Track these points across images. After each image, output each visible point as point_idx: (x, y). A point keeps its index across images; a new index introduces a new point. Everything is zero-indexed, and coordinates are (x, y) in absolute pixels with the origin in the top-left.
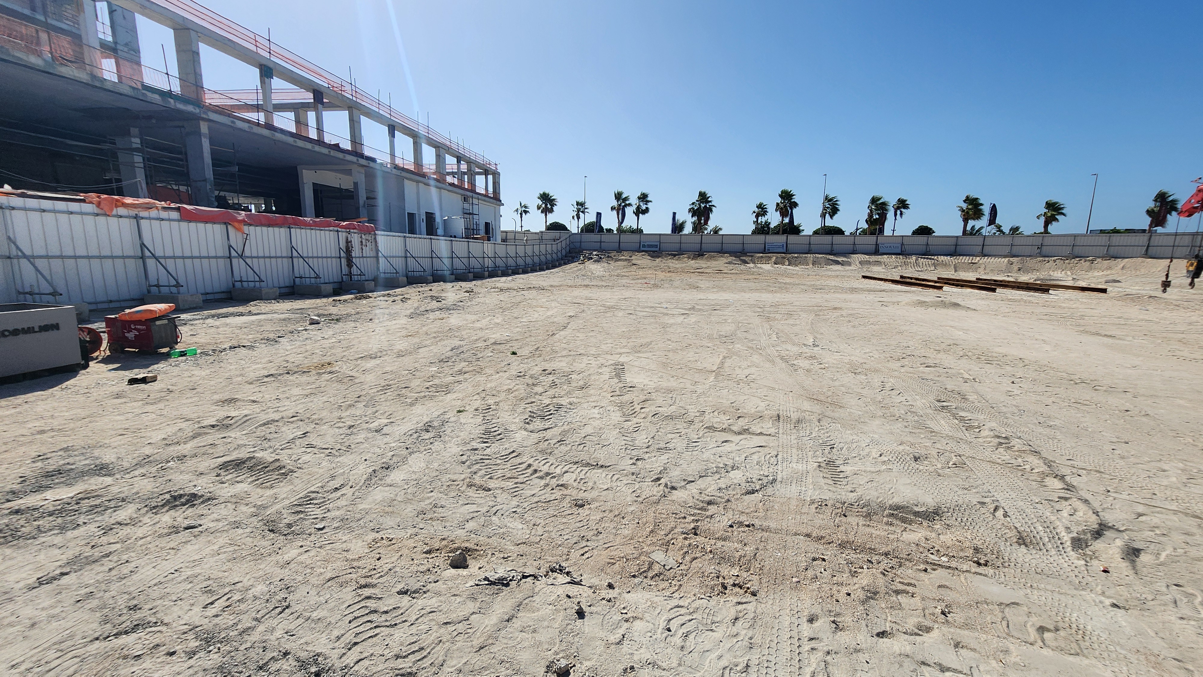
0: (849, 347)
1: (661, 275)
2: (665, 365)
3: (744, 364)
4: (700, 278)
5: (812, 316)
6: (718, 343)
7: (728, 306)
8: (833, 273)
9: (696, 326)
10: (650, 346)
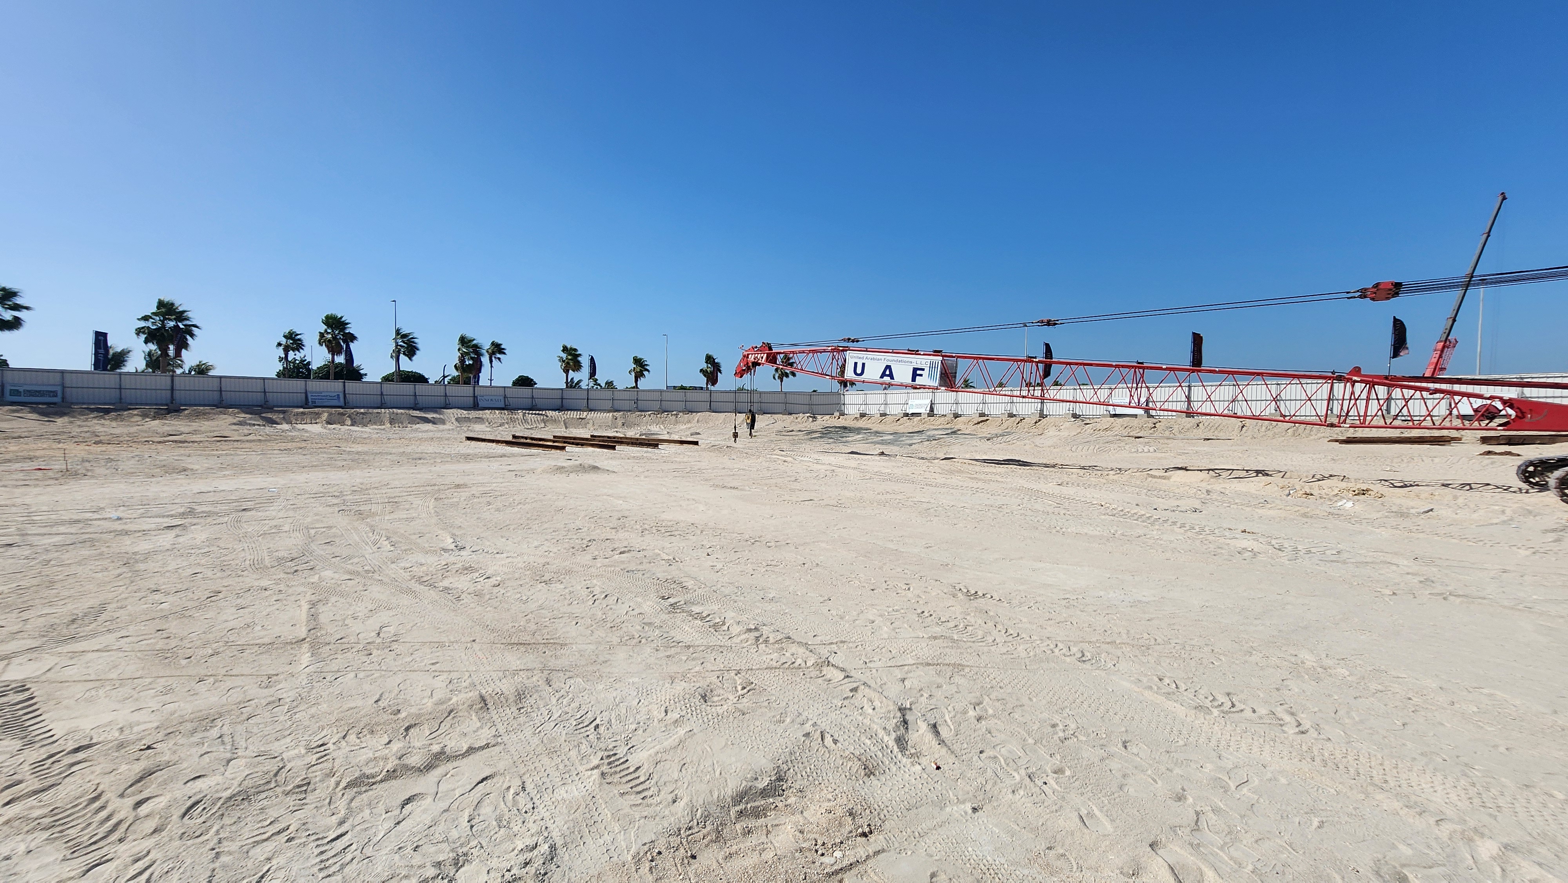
0: (509, 542)
1: (78, 451)
2: (166, 656)
3: (361, 609)
4: (182, 451)
5: (432, 503)
6: (282, 575)
7: (271, 500)
8: (425, 435)
9: (215, 548)
10: (103, 617)
